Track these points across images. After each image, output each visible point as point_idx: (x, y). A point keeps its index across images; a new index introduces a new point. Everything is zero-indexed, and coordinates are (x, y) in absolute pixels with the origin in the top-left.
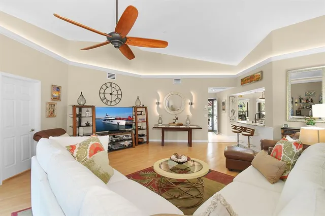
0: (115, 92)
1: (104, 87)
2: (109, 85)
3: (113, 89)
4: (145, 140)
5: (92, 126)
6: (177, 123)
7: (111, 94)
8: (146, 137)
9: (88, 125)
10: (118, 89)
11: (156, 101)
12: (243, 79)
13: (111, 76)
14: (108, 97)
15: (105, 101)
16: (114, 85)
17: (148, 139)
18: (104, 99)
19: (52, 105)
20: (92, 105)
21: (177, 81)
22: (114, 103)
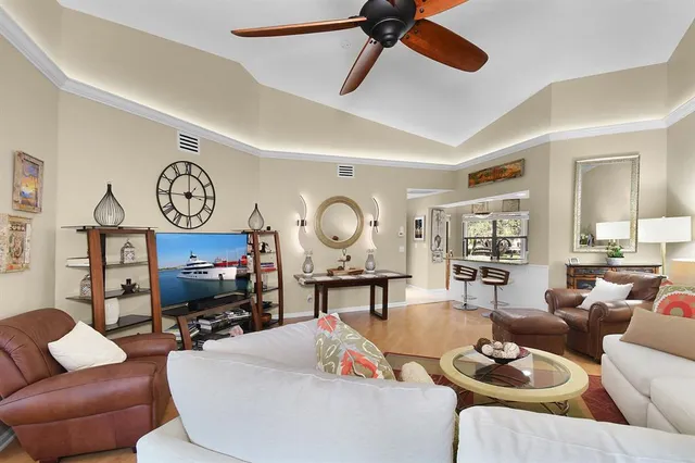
0: (199, 192)
1: (170, 174)
2: (182, 168)
3: (194, 182)
4: (275, 317)
5: (150, 291)
6: (347, 268)
7: (189, 196)
8: (277, 309)
9: (129, 290)
10: (205, 181)
11: (297, 217)
12: (475, 174)
13: (189, 142)
14: (181, 203)
15: (172, 215)
16: (195, 172)
17: (281, 313)
18: (169, 211)
19: (18, 226)
20: (144, 225)
21: (346, 171)
22: (195, 222)
